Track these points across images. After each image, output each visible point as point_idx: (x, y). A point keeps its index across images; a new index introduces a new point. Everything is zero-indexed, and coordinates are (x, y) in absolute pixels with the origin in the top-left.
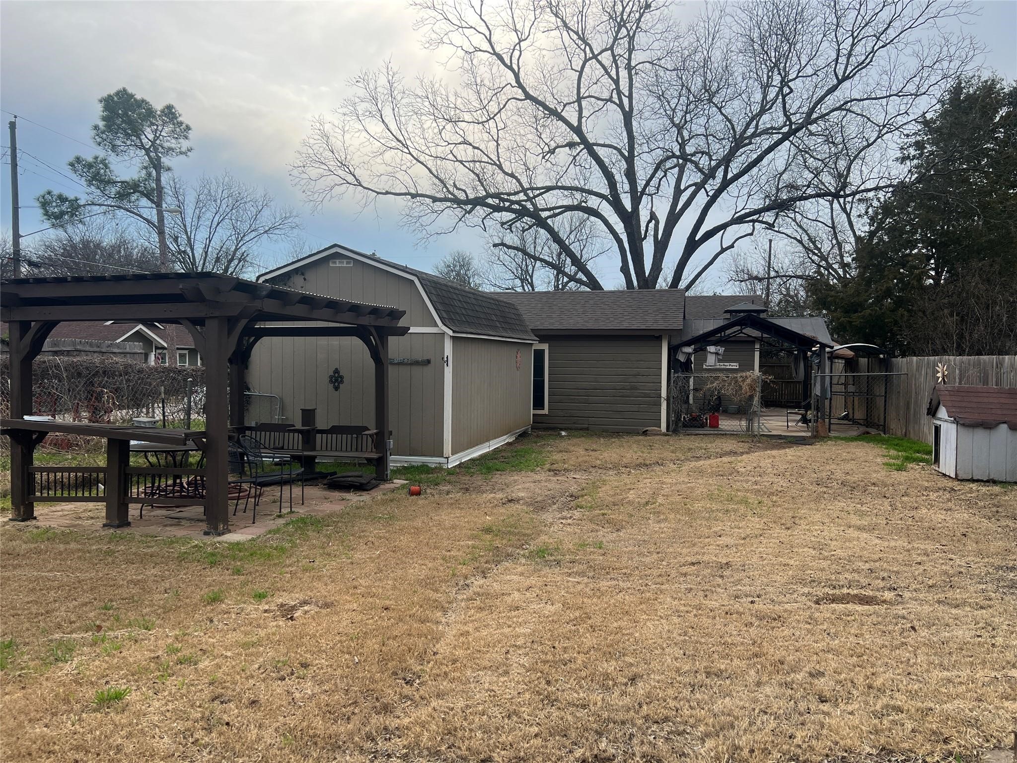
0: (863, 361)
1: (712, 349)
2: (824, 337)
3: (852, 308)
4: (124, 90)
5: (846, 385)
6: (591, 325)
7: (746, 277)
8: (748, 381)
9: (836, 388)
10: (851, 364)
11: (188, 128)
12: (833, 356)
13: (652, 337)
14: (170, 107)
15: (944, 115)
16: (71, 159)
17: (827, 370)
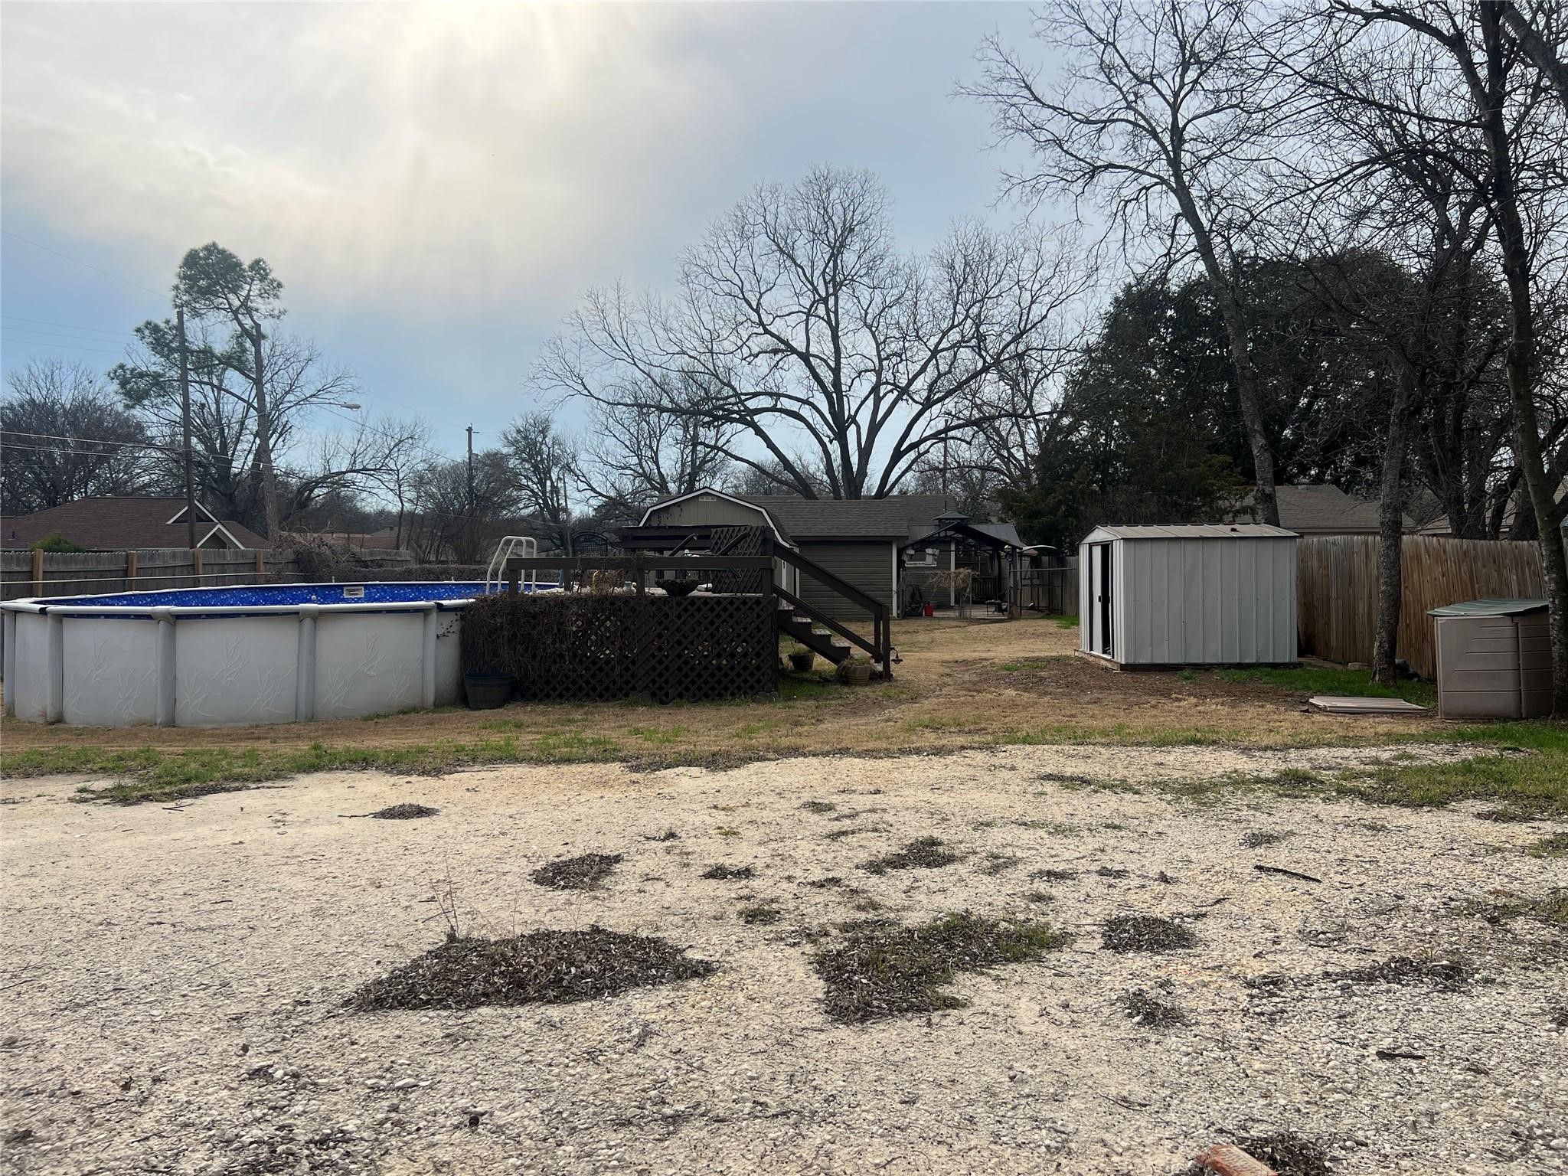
0: (1045, 559)
1: (929, 551)
2: (1015, 540)
3: (1034, 515)
4: (214, 245)
5: (1031, 579)
6: (835, 533)
7: (926, 467)
8: (961, 576)
9: (1025, 582)
10: (1035, 561)
11: (280, 285)
12: (1022, 555)
13: (884, 542)
14: (257, 262)
15: (1108, 338)
16: (141, 324)
17: (1018, 567)
